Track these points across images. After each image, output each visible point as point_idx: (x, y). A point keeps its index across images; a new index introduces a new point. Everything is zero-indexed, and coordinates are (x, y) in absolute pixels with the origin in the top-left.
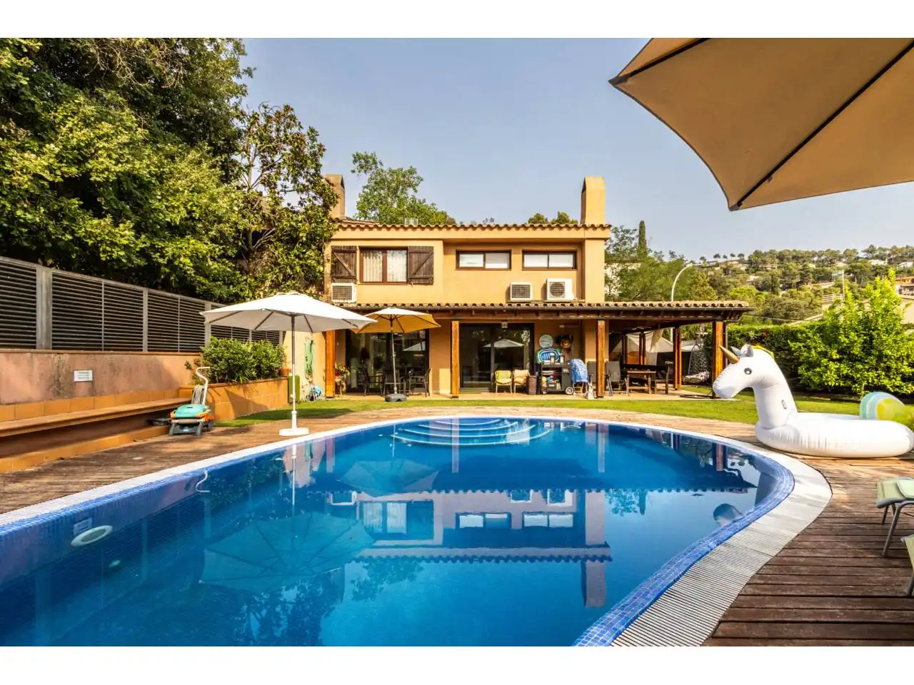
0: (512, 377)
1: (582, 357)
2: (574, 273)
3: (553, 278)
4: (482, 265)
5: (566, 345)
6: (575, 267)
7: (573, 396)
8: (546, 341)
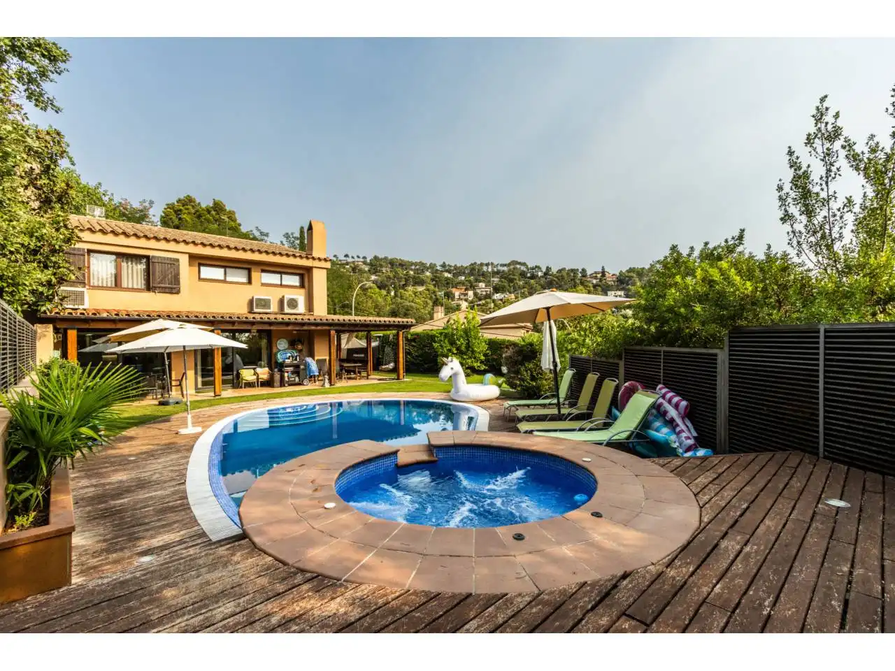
0: (255, 374)
1: (312, 355)
2: (302, 291)
3: (289, 295)
4: (222, 278)
5: (300, 347)
6: (302, 286)
7: (309, 386)
8: (282, 344)
